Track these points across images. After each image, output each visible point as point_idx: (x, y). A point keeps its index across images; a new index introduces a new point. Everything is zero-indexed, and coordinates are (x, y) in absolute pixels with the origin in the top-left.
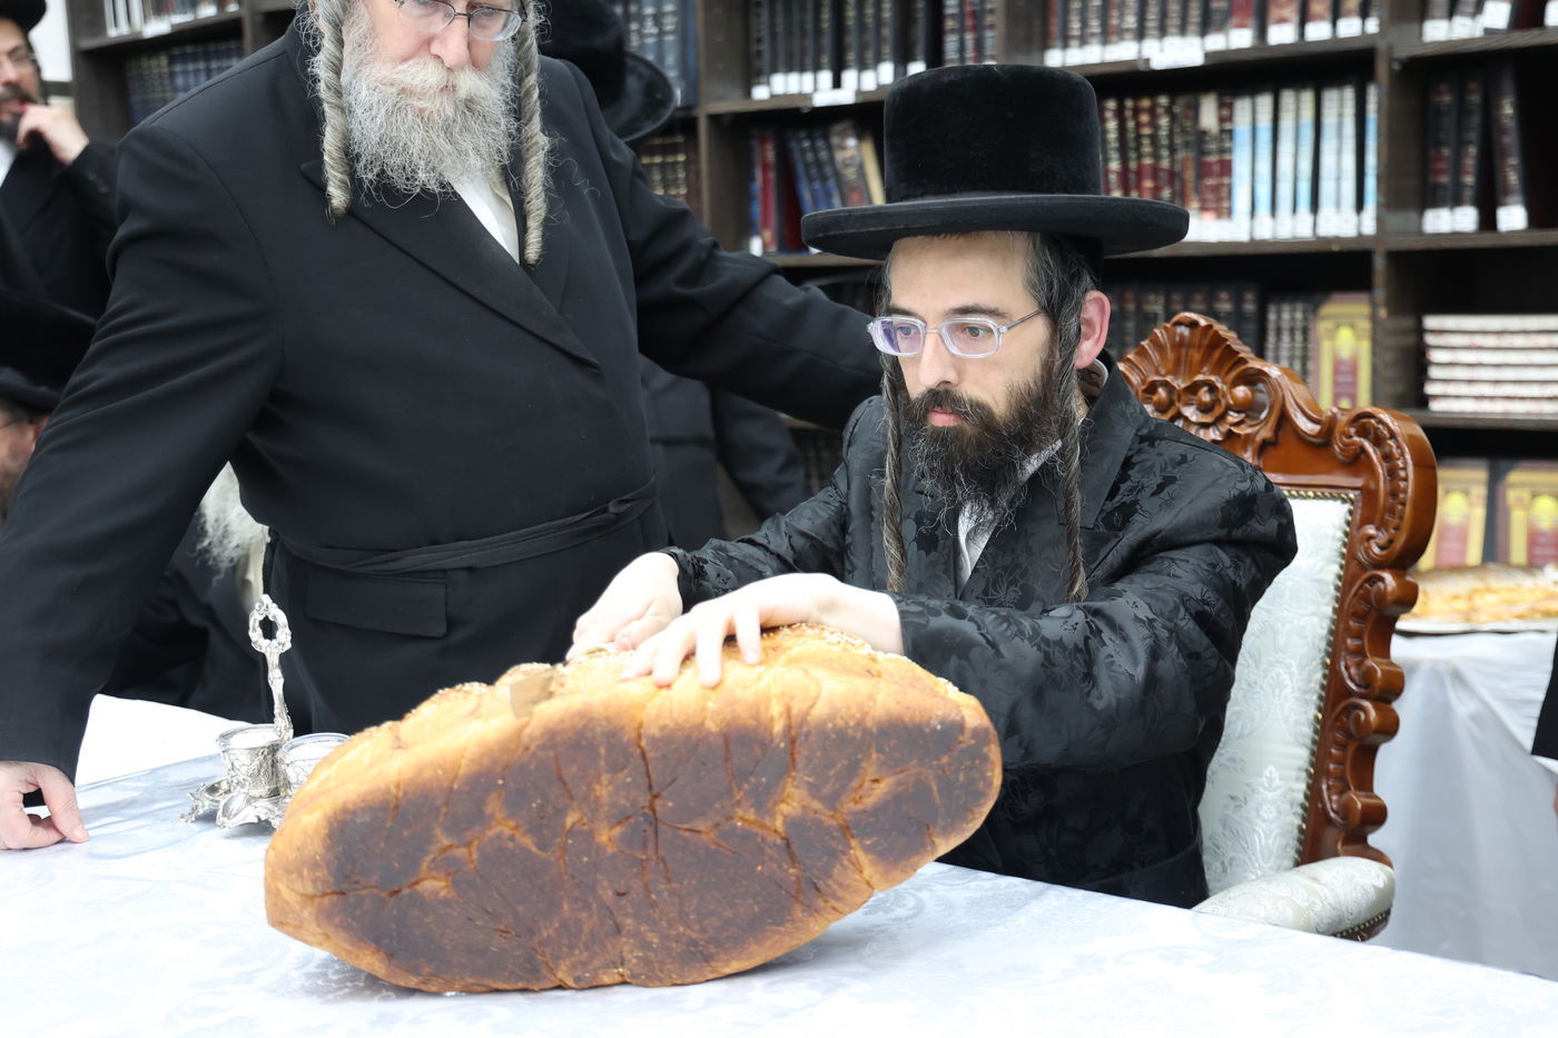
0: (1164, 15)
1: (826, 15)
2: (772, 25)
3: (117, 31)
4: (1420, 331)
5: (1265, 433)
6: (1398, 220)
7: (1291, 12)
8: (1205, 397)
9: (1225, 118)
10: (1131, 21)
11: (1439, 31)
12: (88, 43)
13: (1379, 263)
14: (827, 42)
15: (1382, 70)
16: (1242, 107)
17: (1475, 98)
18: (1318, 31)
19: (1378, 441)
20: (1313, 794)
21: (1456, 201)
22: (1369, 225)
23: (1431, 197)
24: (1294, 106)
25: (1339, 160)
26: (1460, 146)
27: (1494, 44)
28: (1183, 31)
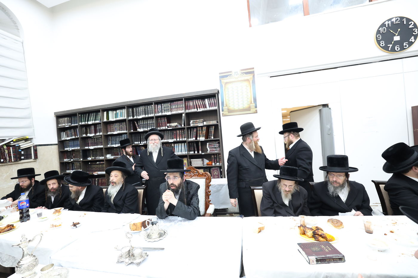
0: (169, 138)
1: (139, 137)
2: (134, 138)
3: (63, 139)
4: (191, 160)
5: (198, 174)
6: (189, 153)
7: (179, 138)
8: (192, 172)
9: (174, 145)
10: (166, 138)
11: (190, 140)
12: (59, 140)
13: (188, 156)
14: (139, 139)
15: (187, 142)
16: (175, 144)
17: (193, 144)
18: (181, 139)
19: (207, 174)
20: (206, 200)
21: (192, 151)
22: (186, 153)
23: (190, 151)
24: (180, 145)
25: (183, 148)
26: (192, 147)
27: (194, 141)
28: (170, 139)
